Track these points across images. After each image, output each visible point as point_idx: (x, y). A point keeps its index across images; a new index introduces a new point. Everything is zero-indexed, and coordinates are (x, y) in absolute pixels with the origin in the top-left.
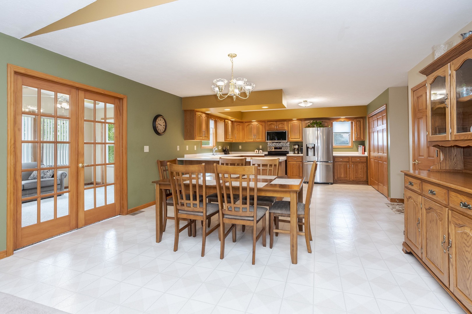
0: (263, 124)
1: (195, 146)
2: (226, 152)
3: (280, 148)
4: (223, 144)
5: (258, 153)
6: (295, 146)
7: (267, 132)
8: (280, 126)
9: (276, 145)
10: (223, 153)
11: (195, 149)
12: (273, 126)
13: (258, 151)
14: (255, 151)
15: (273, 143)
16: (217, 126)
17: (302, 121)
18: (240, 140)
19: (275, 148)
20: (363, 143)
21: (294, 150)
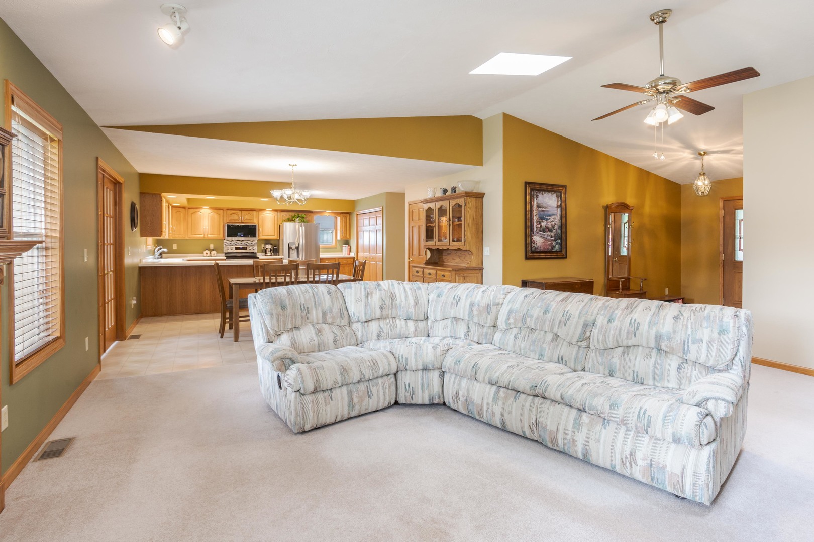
0: (220, 212)
3: (245, 249)
5: (209, 255)
6: (267, 245)
7: (227, 225)
8: (247, 217)
9: (237, 244)
12: (235, 217)
13: (208, 252)
14: (205, 252)
15: (233, 240)
17: (278, 212)
19: (237, 249)
20: (347, 243)
21: (265, 251)
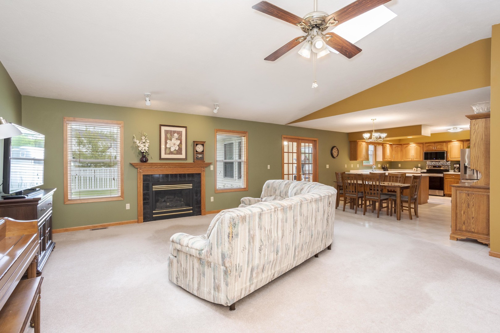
0: (422, 145)
1: (358, 165)
2: (385, 169)
3: (440, 167)
4: (383, 163)
5: (416, 170)
6: (456, 165)
7: (424, 153)
8: (439, 147)
9: (435, 164)
10: (383, 170)
11: (358, 167)
12: (431, 147)
13: (416, 169)
14: (414, 169)
15: (432, 162)
16: (377, 150)
17: (463, 142)
18: (398, 160)
19: (434, 167)
21: (454, 169)
